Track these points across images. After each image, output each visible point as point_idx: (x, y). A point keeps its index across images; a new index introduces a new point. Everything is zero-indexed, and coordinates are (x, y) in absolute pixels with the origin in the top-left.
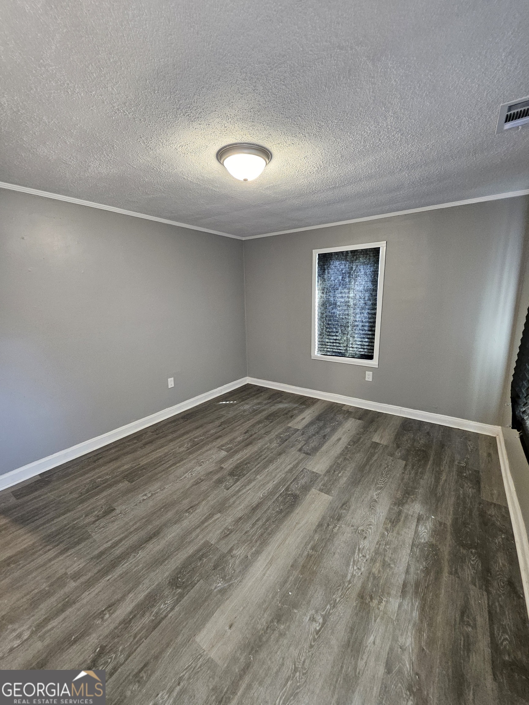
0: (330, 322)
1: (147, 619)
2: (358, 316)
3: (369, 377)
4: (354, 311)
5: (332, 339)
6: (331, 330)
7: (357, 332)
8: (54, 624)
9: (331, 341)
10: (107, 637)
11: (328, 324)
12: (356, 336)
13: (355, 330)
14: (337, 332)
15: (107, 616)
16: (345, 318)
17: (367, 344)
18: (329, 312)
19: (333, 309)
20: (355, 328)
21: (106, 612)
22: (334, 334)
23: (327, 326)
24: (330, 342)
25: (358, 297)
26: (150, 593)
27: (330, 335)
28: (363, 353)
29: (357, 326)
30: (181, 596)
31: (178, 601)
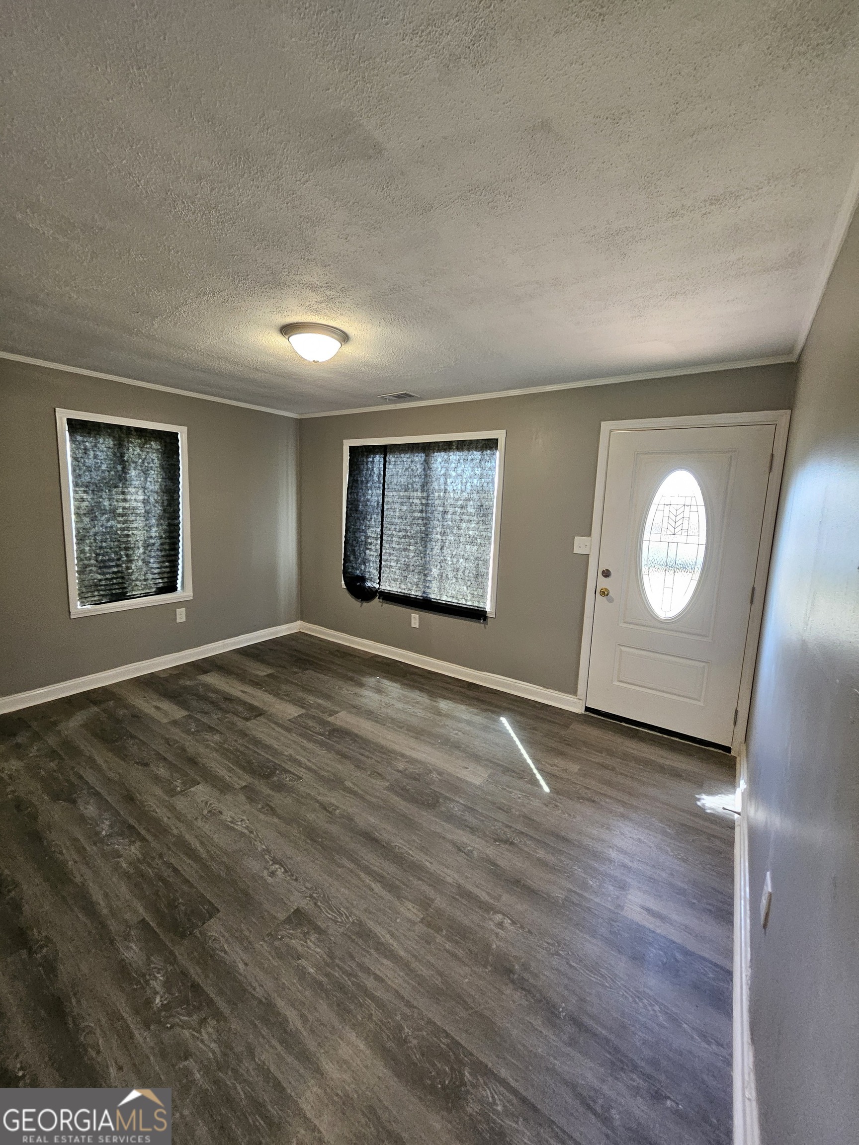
0: (104, 544)
1: (468, 817)
2: (154, 529)
3: (181, 615)
4: (148, 522)
5: (109, 573)
6: (107, 558)
7: (153, 554)
8: (484, 894)
9: (108, 576)
10: (487, 841)
11: (101, 548)
12: (152, 560)
13: (150, 551)
14: (119, 559)
15: (469, 848)
16: (133, 534)
17: (168, 570)
18: (102, 526)
19: (108, 520)
20: (149, 548)
21: (466, 851)
22: (114, 564)
23: (98, 551)
24: (106, 579)
25: (152, 500)
26: (444, 821)
27: (105, 567)
28: (161, 585)
29: (154, 544)
30: (446, 798)
31: (450, 799)
